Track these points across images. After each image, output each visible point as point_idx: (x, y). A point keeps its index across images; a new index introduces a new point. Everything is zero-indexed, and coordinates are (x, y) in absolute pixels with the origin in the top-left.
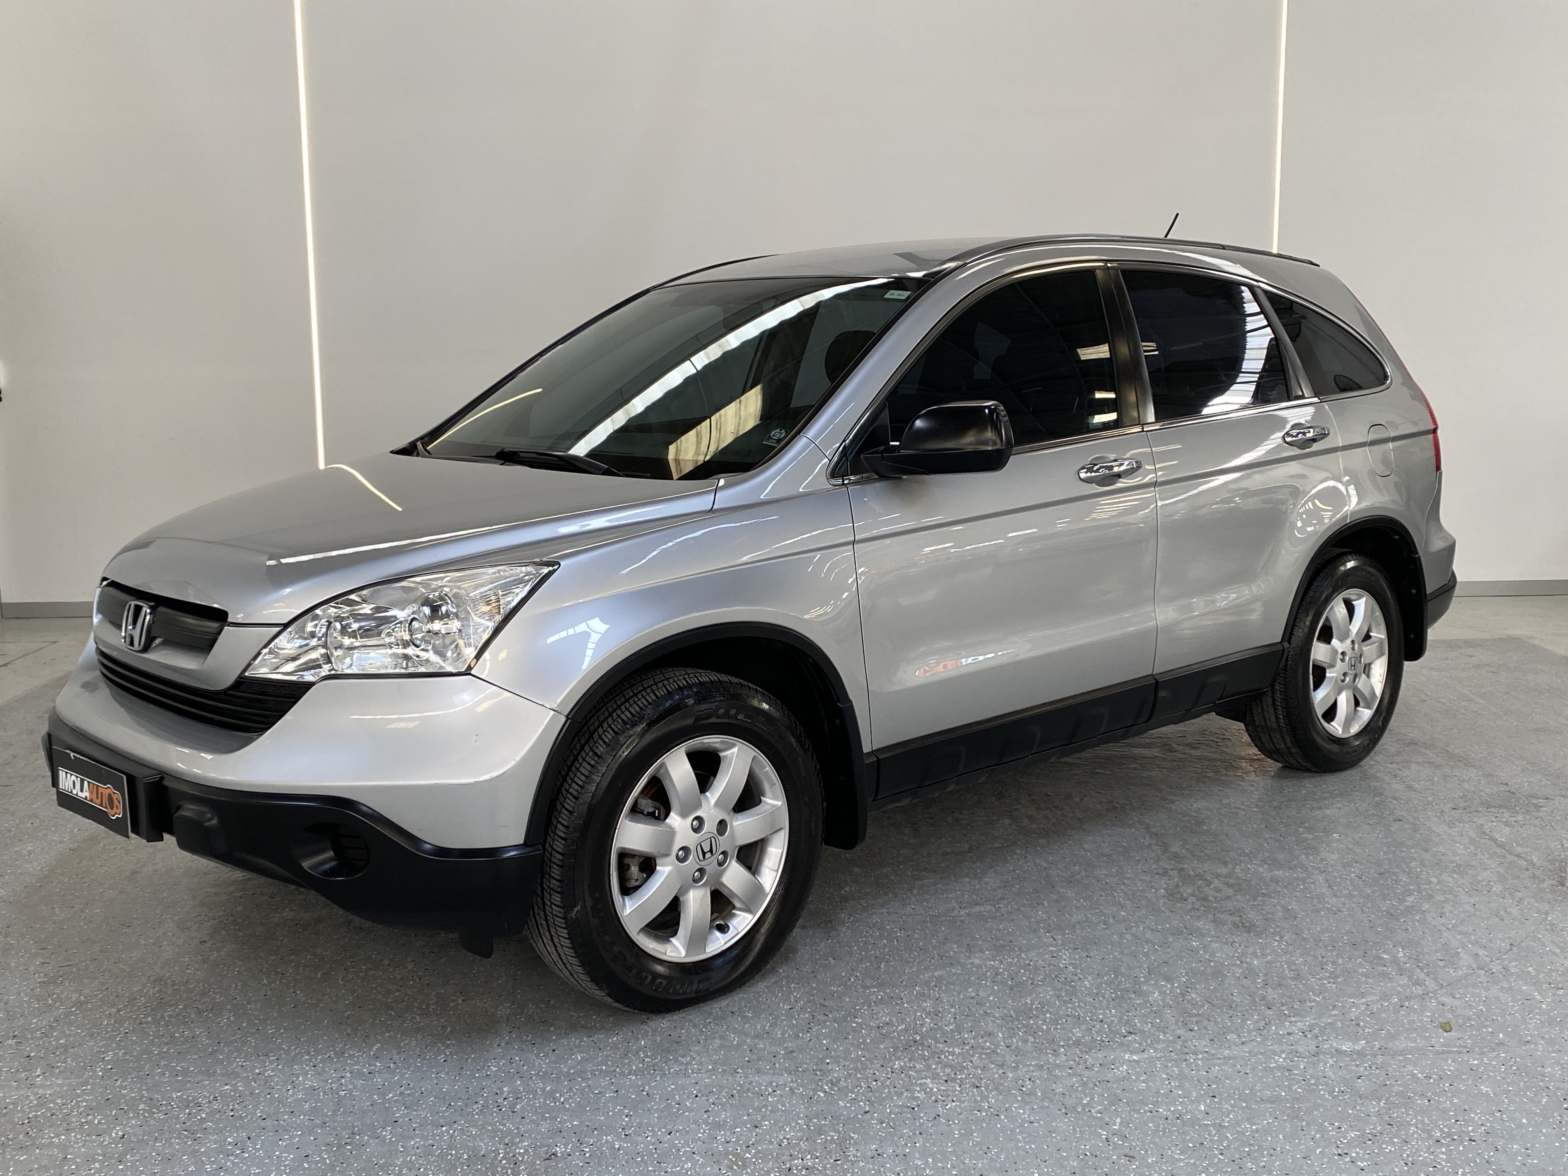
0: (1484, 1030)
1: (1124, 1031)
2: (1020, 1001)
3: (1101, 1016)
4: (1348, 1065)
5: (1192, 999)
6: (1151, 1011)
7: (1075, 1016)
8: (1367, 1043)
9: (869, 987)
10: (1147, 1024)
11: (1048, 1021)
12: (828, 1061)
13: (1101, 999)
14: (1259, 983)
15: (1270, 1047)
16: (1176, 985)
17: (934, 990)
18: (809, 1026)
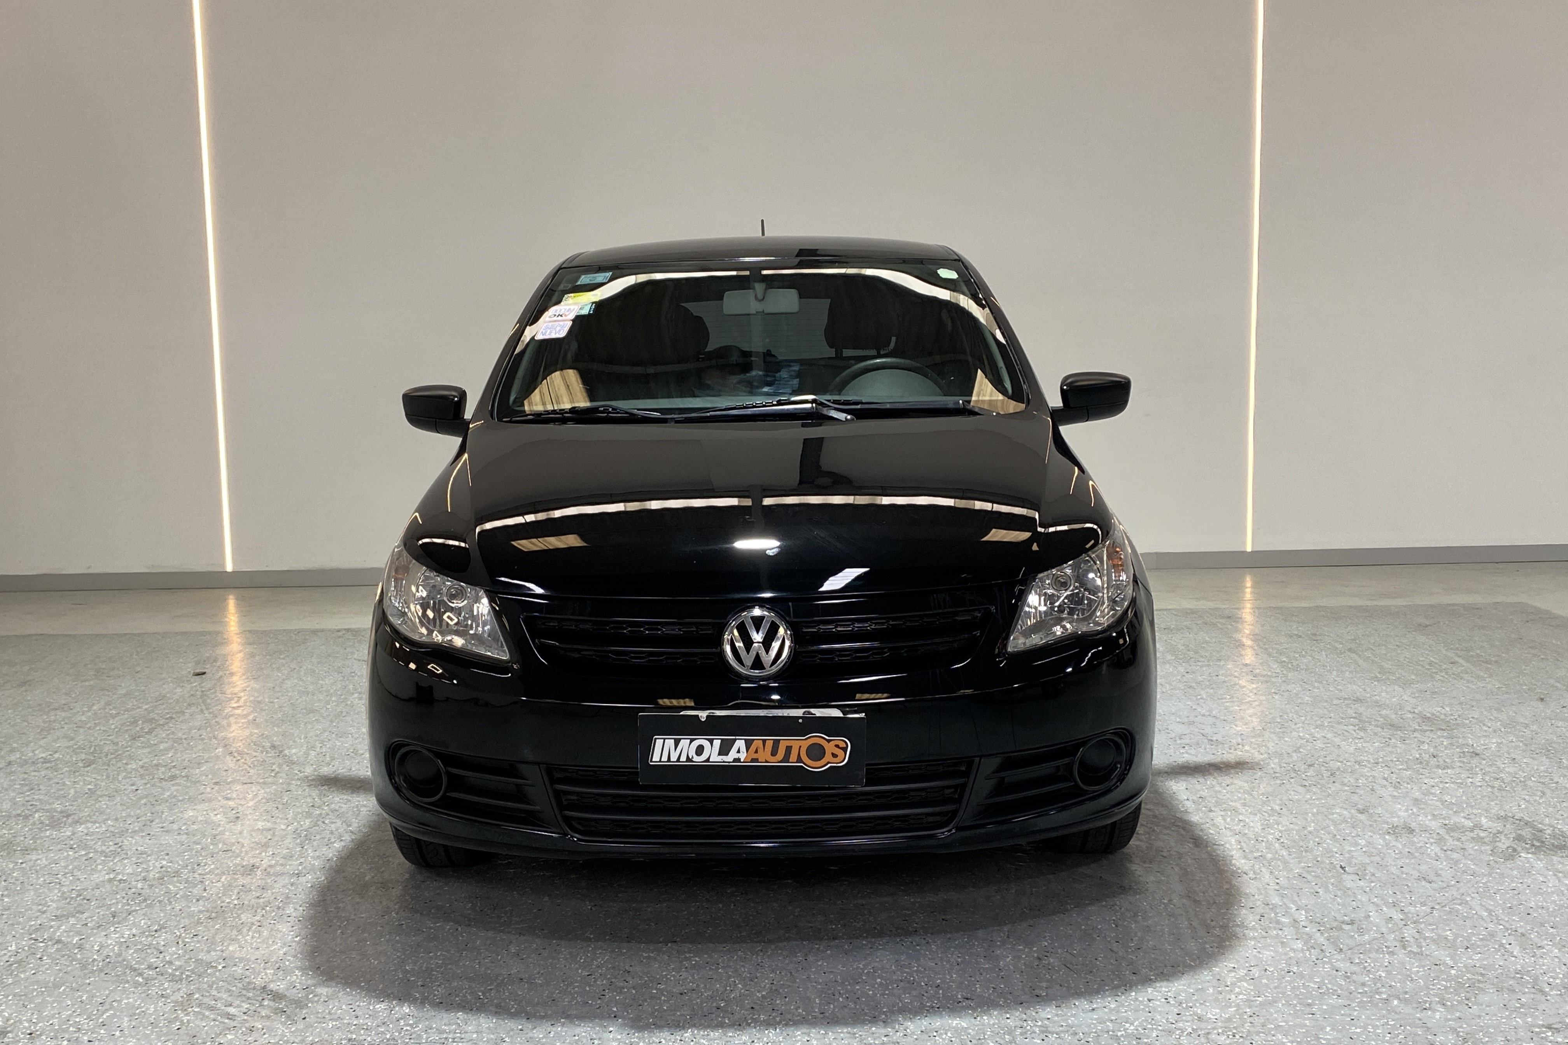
0: (1377, 997)
1: (959, 996)
2: (851, 966)
3: (939, 981)
4: (1208, 1033)
5: (1049, 964)
6: (998, 976)
7: (909, 982)
8: (1237, 1010)
9: (686, 952)
10: (988, 990)
11: (876, 986)
12: (611, 1029)
13: (945, 963)
14: (1130, 947)
15: (1125, 1014)
16: (1035, 949)
17: (758, 955)
18: (603, 993)
